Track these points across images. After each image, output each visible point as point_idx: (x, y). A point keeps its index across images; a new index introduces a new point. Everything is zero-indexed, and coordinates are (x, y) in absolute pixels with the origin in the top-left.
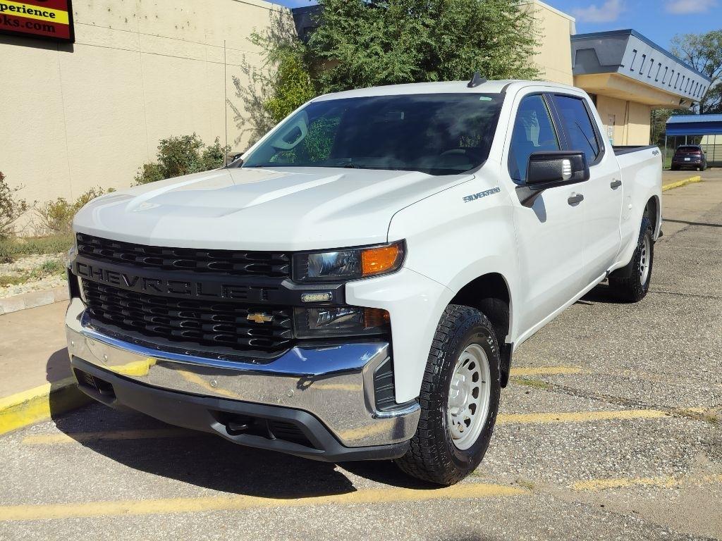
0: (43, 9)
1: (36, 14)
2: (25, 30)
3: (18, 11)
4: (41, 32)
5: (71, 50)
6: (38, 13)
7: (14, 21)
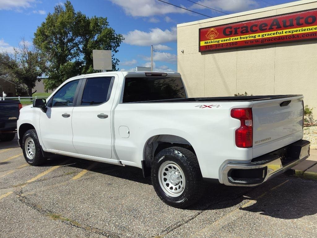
0: (311, 27)
1: (308, 30)
4: (309, 37)
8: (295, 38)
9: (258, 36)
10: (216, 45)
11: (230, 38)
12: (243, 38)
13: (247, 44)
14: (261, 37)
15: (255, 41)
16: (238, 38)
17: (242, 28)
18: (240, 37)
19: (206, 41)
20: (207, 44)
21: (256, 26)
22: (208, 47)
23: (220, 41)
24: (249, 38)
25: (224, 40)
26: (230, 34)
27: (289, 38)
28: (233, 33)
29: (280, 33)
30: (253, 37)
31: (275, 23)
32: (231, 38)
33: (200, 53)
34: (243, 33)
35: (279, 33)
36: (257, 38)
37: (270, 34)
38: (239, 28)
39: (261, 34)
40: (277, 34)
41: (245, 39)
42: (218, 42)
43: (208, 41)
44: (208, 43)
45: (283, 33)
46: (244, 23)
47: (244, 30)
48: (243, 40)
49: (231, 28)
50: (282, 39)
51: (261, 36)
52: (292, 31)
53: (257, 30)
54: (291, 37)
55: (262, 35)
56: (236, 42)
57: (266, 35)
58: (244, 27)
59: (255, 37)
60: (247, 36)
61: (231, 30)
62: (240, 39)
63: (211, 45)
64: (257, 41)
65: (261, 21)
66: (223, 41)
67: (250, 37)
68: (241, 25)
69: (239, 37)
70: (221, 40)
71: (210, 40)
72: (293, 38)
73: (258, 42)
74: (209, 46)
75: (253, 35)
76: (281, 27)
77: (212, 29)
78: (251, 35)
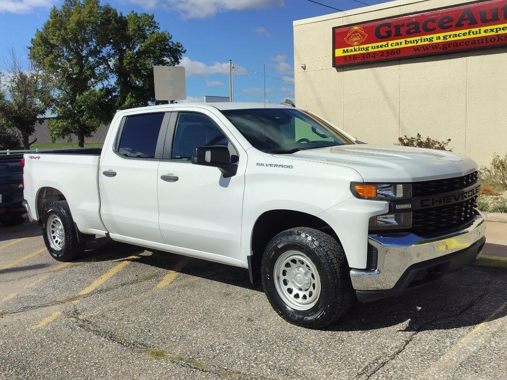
8: (502, 40)
9: (437, 38)
10: (363, 54)
11: (388, 43)
12: (411, 43)
13: (417, 53)
14: (441, 40)
15: (432, 46)
16: (401, 43)
17: (408, 25)
18: (406, 41)
19: (345, 49)
20: (347, 54)
21: (433, 21)
22: (349, 59)
23: (370, 49)
24: (421, 41)
25: (378, 47)
26: (388, 37)
27: (491, 40)
28: (393, 33)
29: (475, 33)
30: (427, 40)
31: (466, 17)
32: (390, 43)
33: (334, 69)
34: (409, 34)
35: (473, 32)
36: (435, 41)
37: (459, 35)
38: (403, 25)
39: (442, 35)
40: (469, 34)
41: (415, 44)
42: (367, 49)
43: (349, 48)
44: (348, 52)
45: (480, 33)
46: (412, 16)
47: (411, 29)
48: (410, 45)
49: (389, 25)
50: (479, 43)
51: (442, 38)
52: (496, 29)
53: (435, 29)
54: (495, 39)
55: (444, 37)
56: (399, 49)
57: (451, 36)
58: (413, 23)
59: (431, 40)
60: (417, 38)
61: (389, 29)
62: (406, 43)
63: (355, 55)
64: (436, 46)
65: (443, 13)
66: (375, 48)
67: (423, 40)
68: (405, 20)
69: (403, 40)
70: (372, 47)
71: (353, 46)
72: (498, 40)
73: (437, 48)
74: (350, 56)
75: (428, 37)
76: (477, 23)
77: (356, 28)
78: (424, 37)
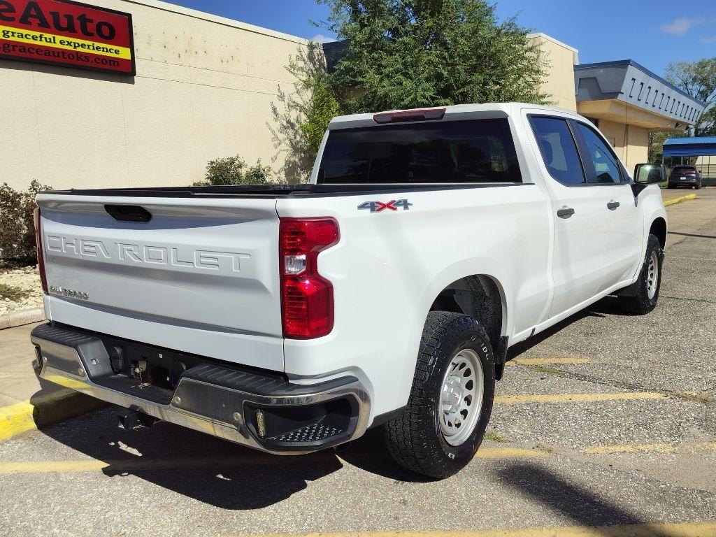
2: (94, 65)
3: (89, 48)
4: (107, 67)
5: (133, 82)
6: (105, 50)
7: (85, 57)
